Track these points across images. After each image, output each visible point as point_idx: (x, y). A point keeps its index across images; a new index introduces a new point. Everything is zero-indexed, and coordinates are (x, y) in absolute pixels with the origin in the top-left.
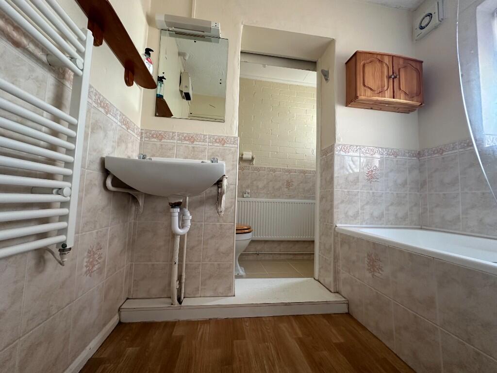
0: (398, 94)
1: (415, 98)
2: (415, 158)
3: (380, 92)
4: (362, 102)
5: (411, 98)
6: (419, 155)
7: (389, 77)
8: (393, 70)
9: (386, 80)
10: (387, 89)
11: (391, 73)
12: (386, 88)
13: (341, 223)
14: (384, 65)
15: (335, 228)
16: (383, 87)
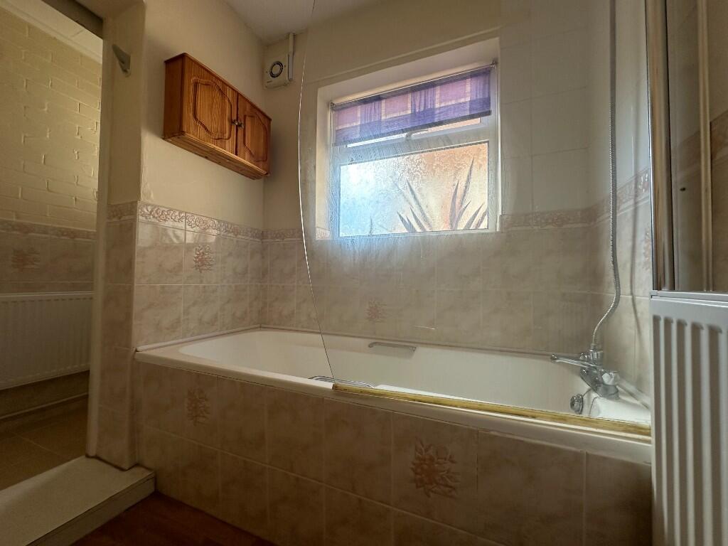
0: (242, 151)
1: (261, 164)
2: (258, 240)
3: (218, 139)
4: (191, 142)
5: (257, 162)
6: (262, 235)
7: (232, 122)
8: (237, 115)
9: (227, 124)
10: (229, 138)
11: (234, 118)
12: (227, 135)
13: (146, 343)
14: (227, 101)
15: (133, 356)
16: (223, 133)
